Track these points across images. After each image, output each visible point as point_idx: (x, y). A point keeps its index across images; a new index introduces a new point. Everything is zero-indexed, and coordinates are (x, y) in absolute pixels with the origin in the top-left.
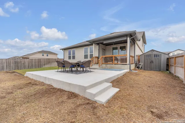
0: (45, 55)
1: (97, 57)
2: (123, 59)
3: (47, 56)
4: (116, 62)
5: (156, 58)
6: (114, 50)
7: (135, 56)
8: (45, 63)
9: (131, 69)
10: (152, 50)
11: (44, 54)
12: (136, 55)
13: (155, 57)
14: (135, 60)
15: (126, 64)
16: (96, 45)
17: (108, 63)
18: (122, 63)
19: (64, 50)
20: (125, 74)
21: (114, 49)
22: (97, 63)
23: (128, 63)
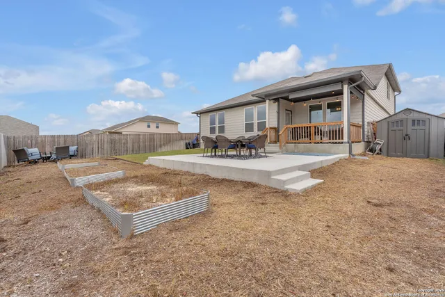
0: (153, 126)
1: (274, 128)
2: (333, 131)
3: (157, 127)
4: (318, 138)
5: (416, 127)
6: (312, 112)
7: (366, 123)
8: (162, 143)
9: (353, 153)
10: (408, 109)
11: (160, 125)
12: (366, 121)
13: (414, 124)
14: (366, 133)
15: (342, 143)
16: (272, 102)
17: (300, 140)
18: (332, 141)
19: (201, 113)
20: (338, 162)
21: (312, 108)
22: (275, 142)
23: (345, 139)
